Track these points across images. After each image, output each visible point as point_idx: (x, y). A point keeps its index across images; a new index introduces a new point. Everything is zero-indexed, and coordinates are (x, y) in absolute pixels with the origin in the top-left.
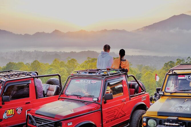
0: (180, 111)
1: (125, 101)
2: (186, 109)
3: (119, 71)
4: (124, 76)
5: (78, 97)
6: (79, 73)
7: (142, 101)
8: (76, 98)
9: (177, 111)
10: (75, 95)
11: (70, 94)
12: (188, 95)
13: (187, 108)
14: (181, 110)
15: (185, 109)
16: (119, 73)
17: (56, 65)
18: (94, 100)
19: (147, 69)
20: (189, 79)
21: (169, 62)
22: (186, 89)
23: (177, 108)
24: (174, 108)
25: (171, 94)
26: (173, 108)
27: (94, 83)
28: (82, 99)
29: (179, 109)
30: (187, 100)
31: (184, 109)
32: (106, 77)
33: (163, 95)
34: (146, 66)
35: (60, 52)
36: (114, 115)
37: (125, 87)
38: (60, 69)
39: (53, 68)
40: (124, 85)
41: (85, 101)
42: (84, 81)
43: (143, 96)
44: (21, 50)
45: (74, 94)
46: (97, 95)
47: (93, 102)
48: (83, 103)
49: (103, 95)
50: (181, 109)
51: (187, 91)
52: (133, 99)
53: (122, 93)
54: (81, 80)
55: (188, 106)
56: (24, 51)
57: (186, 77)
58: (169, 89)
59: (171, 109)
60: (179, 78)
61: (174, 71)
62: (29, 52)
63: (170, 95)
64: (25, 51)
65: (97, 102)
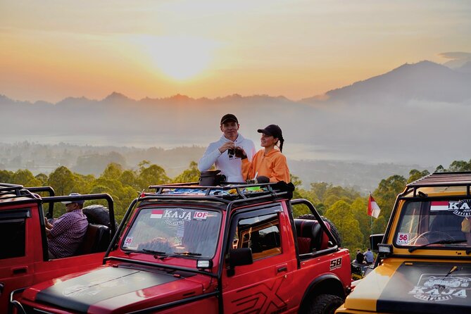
0: (439, 299)
1: (285, 270)
2: (456, 294)
3: (271, 189)
4: (284, 203)
5: (156, 258)
6: (162, 192)
7: (331, 272)
8: (150, 259)
9: (432, 299)
10: (149, 252)
11: (135, 248)
12: (457, 255)
13: (457, 291)
14: (443, 295)
15: (454, 292)
16: (270, 193)
17: (112, 180)
18: (199, 266)
19: (337, 194)
20: (459, 210)
21: (391, 178)
22: (453, 238)
23: (429, 289)
24: (423, 290)
25: (411, 251)
26: (421, 291)
27: (202, 218)
28: (167, 262)
29: (436, 292)
30: (455, 267)
31: (450, 293)
32: (235, 203)
33: (390, 255)
34: (334, 186)
35: (125, 148)
36: (256, 308)
37: (285, 232)
38: (122, 191)
39: (105, 187)
40: (284, 227)
41: (176, 269)
42: (173, 212)
43: (334, 257)
44: (26, 142)
45: (147, 249)
46: (209, 252)
47: (197, 270)
48: (169, 272)
49: (226, 253)
50: (444, 293)
51: (454, 242)
52: (307, 265)
53: (279, 250)
54: (168, 212)
55: (462, 285)
56: (33, 143)
57: (453, 206)
58: (405, 238)
59: (413, 291)
60: (433, 208)
61: (418, 190)
62: (45, 146)
63: (409, 254)
64: (36, 143)
65: (208, 270)
